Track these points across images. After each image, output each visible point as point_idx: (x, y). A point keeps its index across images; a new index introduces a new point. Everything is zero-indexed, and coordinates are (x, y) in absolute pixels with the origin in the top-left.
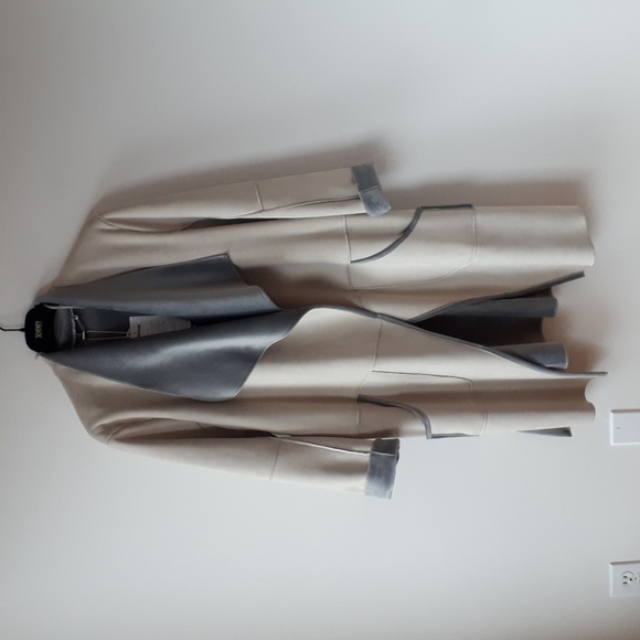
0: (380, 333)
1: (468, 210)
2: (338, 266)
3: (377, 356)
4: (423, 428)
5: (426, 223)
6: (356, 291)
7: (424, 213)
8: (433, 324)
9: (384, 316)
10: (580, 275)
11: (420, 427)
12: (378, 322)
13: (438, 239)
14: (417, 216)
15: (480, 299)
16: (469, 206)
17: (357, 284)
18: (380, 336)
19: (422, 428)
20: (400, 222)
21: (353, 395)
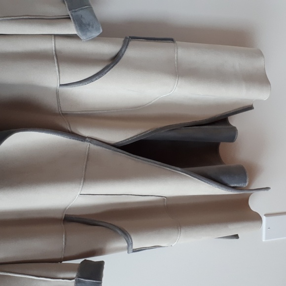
0: (88, 157)
1: (171, 44)
2: (46, 89)
3: (85, 180)
4: (126, 245)
5: (134, 52)
6: (65, 115)
7: (132, 43)
8: (136, 148)
9: (92, 140)
10: (250, 108)
11: (123, 244)
12: (86, 145)
13: (144, 68)
14: (125, 45)
15: (176, 125)
16: (172, 40)
17: (66, 108)
18: (88, 160)
19: (124, 244)
20: (109, 49)
21: (60, 216)
